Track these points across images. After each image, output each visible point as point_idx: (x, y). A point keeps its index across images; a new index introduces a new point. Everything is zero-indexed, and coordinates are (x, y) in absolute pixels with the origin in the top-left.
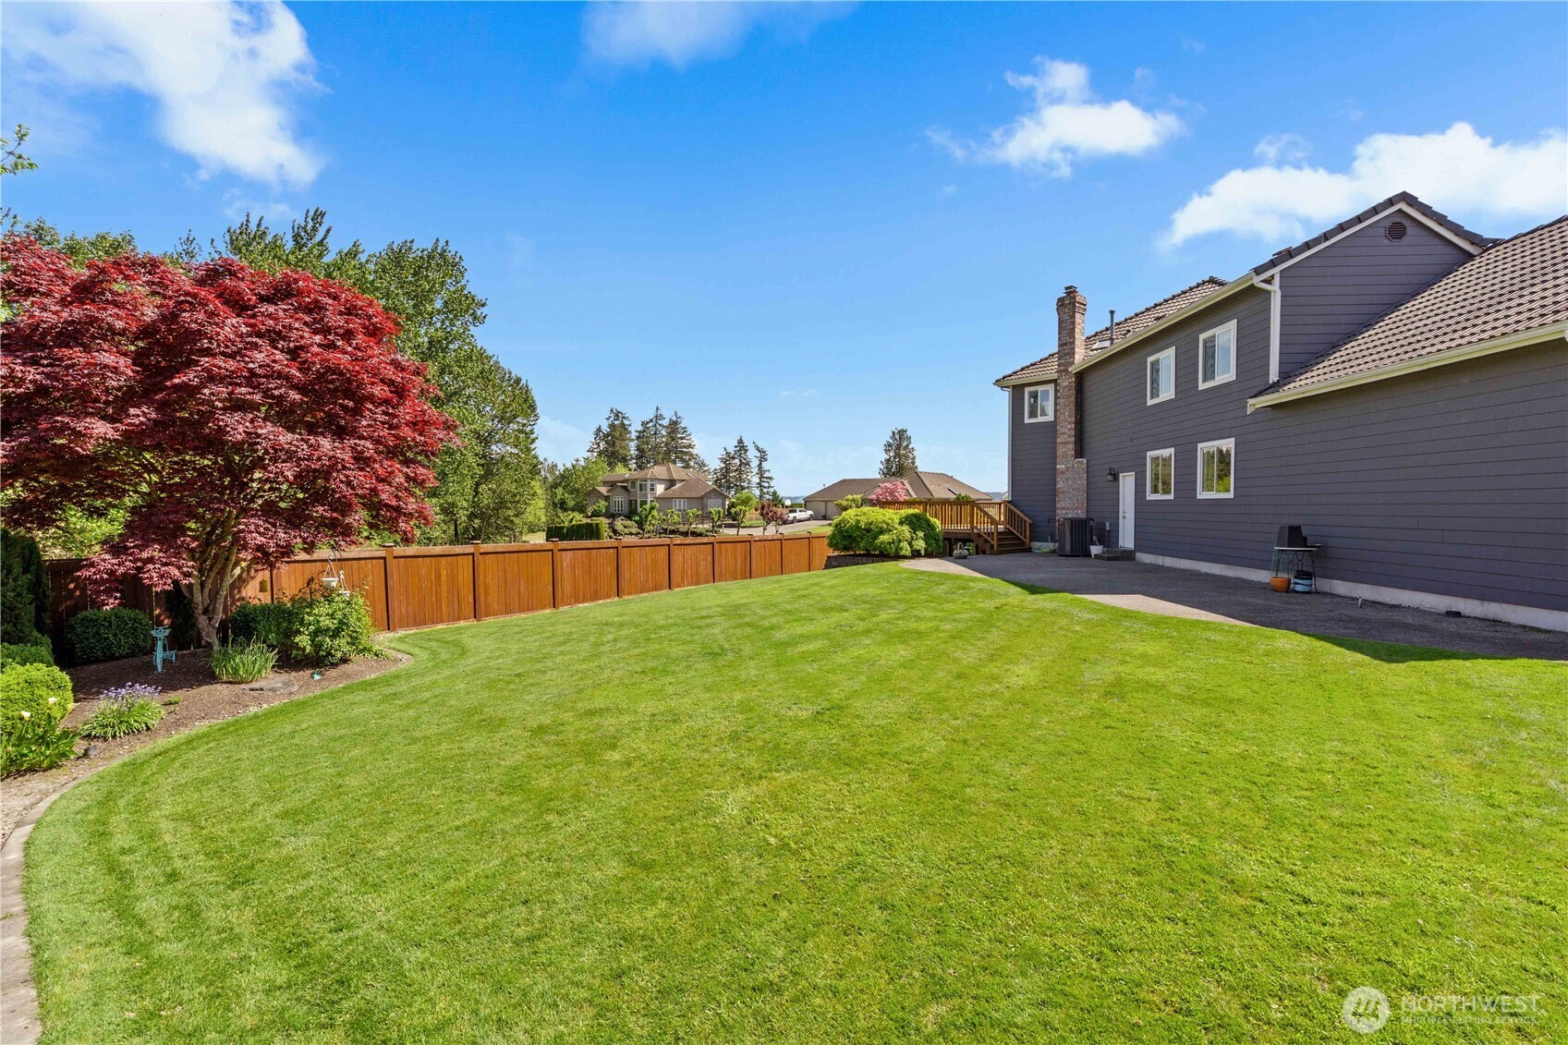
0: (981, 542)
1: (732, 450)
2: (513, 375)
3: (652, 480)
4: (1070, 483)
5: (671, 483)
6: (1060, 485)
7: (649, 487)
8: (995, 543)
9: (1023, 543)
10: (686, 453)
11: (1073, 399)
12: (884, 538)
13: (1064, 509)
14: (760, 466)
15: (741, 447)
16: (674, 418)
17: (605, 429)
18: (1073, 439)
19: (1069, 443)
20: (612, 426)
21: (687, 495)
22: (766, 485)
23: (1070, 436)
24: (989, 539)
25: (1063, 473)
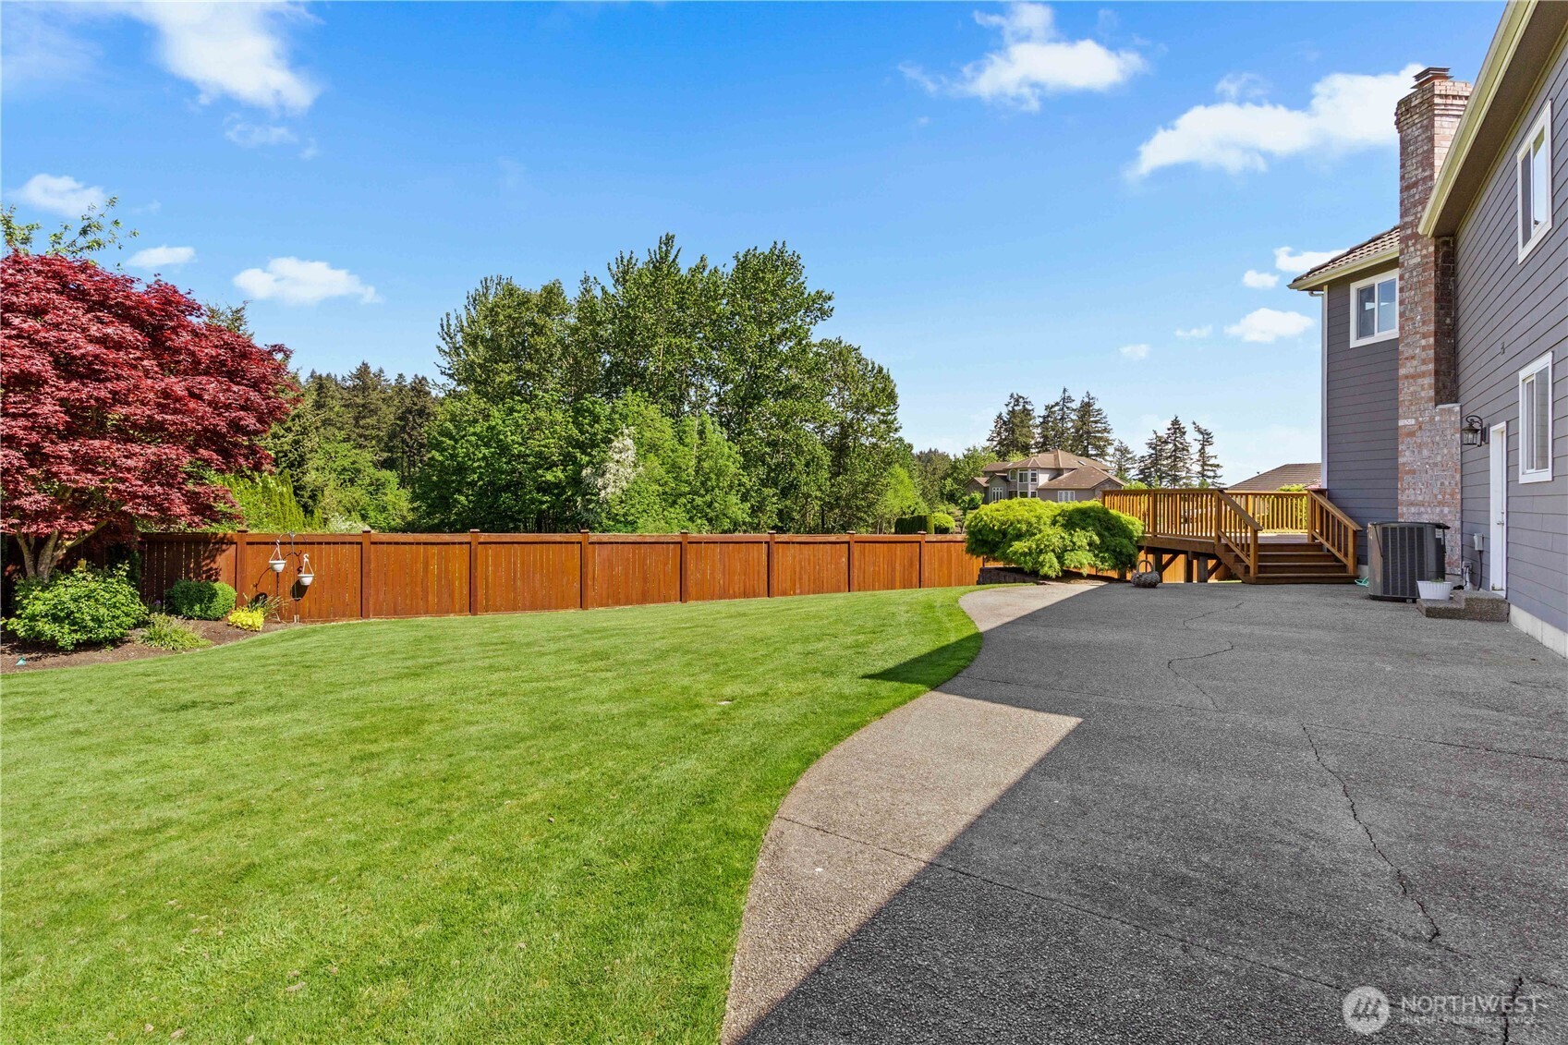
0: (1228, 560)
1: (1163, 433)
2: (876, 366)
3: (1034, 469)
4: (1425, 453)
5: (1057, 472)
6: (1405, 458)
7: (1030, 477)
8: (1250, 562)
9: (1344, 567)
10: (1100, 438)
11: (1431, 288)
12: (1019, 546)
13: (1412, 504)
14: (1202, 452)
15: (1176, 427)
16: (1086, 400)
17: (1005, 417)
18: (1431, 366)
19: (1423, 375)
20: (1012, 413)
21: (1076, 486)
22: (1211, 474)
23: (1424, 362)
24: (1242, 556)
25: (1412, 434)
